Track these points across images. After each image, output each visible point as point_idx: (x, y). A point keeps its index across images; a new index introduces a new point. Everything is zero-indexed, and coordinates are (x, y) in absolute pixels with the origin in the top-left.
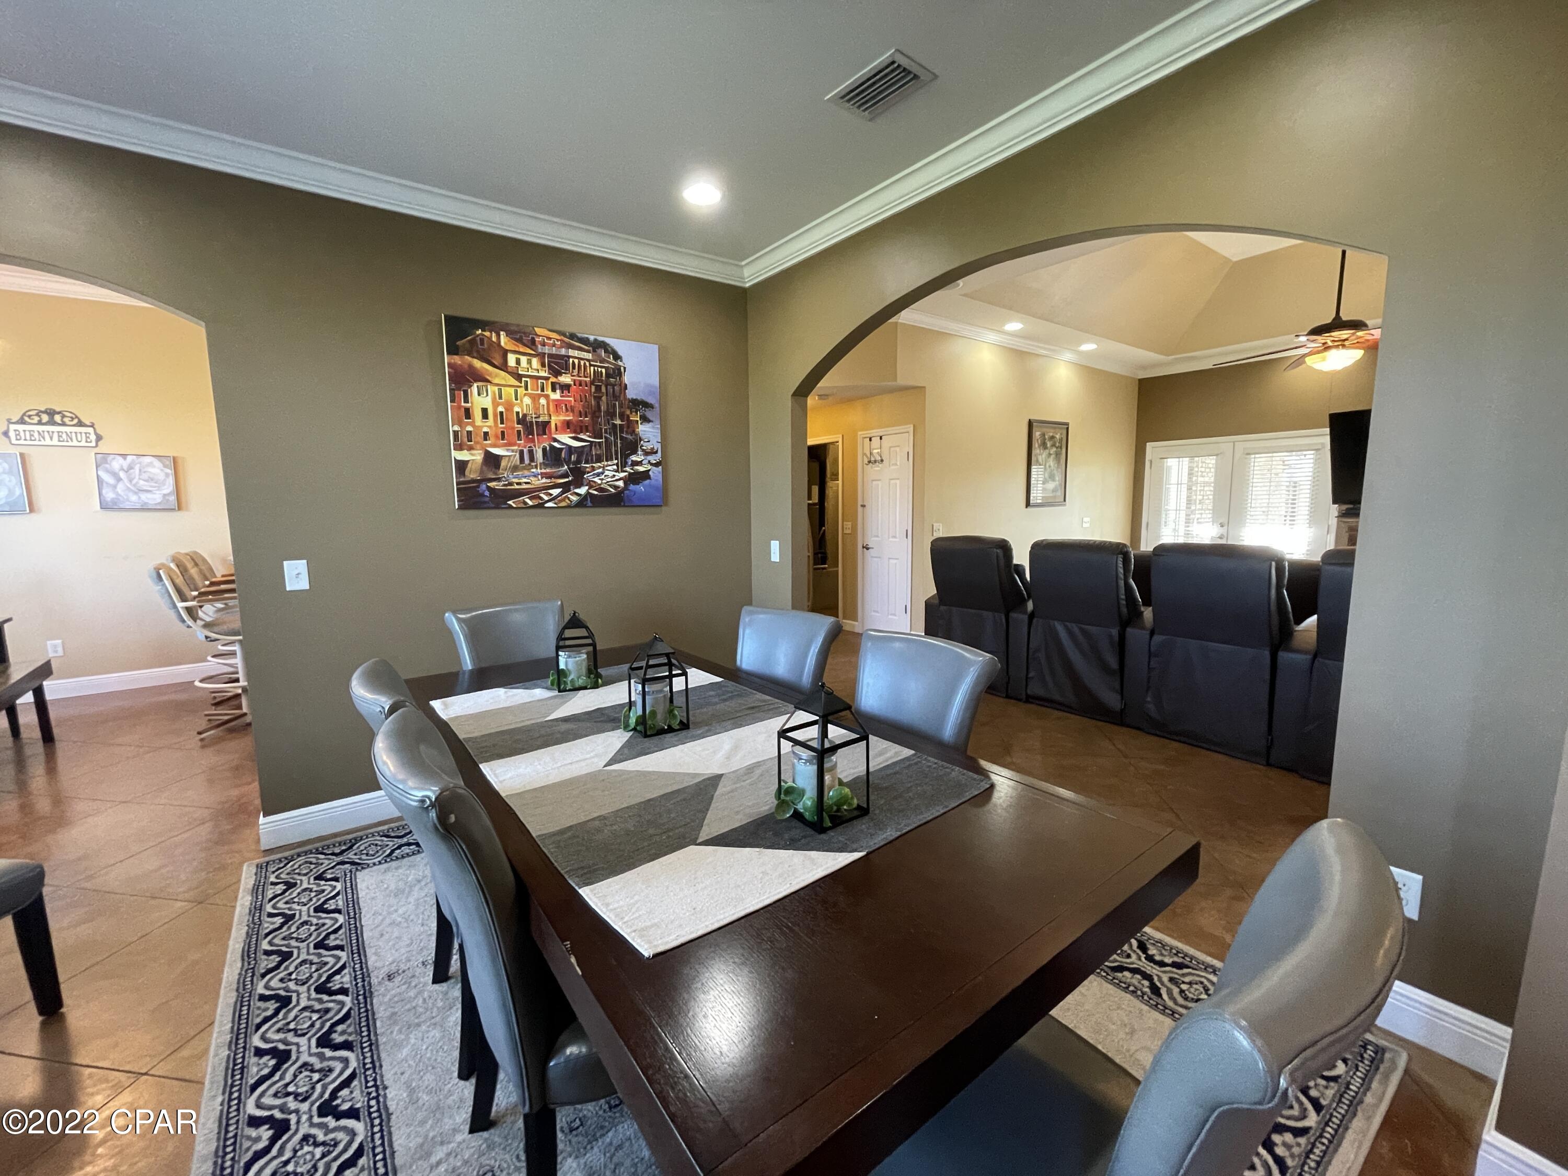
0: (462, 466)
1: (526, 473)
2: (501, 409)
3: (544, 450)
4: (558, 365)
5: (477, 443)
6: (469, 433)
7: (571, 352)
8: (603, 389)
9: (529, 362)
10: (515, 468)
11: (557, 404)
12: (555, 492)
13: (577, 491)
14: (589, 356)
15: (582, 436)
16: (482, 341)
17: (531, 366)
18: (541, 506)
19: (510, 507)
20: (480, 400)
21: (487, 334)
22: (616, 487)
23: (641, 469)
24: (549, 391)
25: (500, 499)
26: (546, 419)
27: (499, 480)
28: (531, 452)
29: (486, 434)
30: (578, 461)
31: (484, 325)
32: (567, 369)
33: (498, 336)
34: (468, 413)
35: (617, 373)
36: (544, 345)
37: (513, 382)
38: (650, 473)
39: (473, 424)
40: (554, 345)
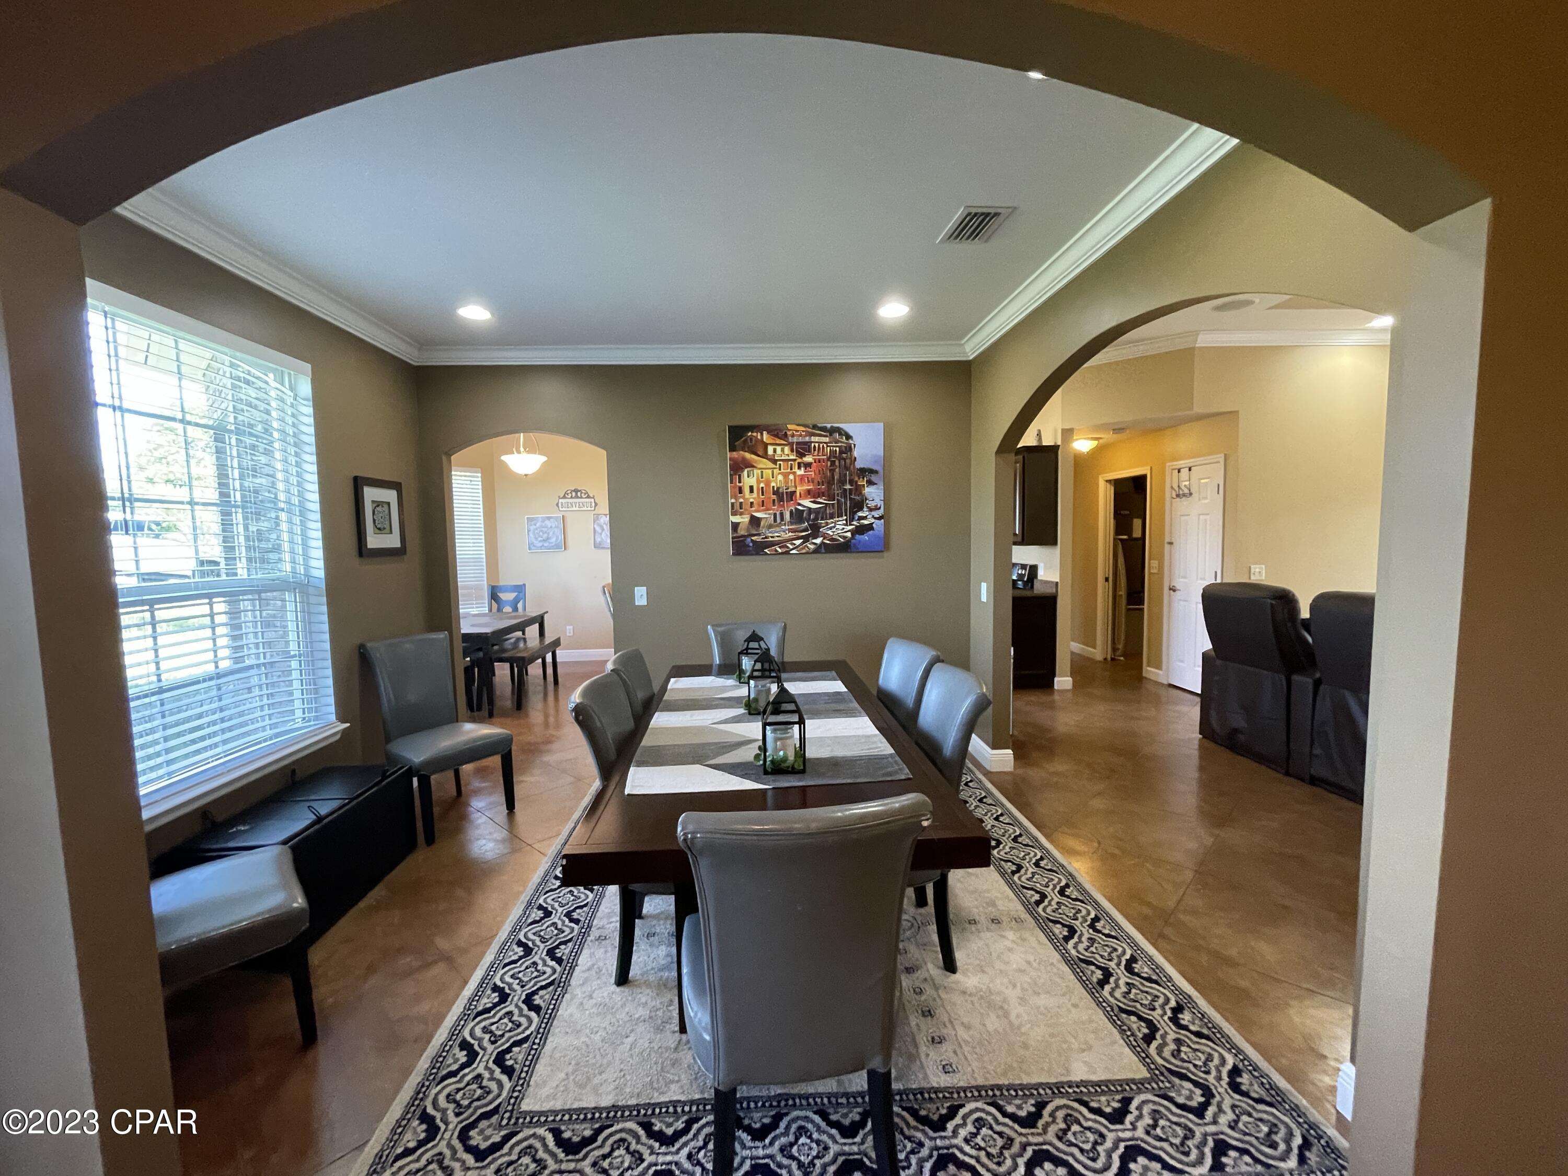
0: (735, 526)
1: (778, 529)
2: (762, 485)
3: (791, 512)
4: (802, 449)
5: (746, 510)
6: (741, 503)
7: (813, 439)
8: (837, 463)
9: (783, 450)
10: (770, 526)
11: (802, 478)
12: (798, 542)
13: (814, 541)
14: (827, 440)
15: (819, 500)
16: (751, 440)
17: (783, 452)
18: (787, 553)
19: (766, 554)
20: (749, 480)
21: (755, 434)
22: (844, 537)
23: (866, 522)
24: (796, 469)
25: (760, 548)
26: (793, 489)
27: (759, 535)
28: (782, 515)
29: (752, 503)
30: (816, 519)
31: (752, 428)
32: (809, 451)
33: (762, 434)
34: (741, 490)
35: (849, 449)
36: (793, 436)
37: (772, 465)
38: (874, 525)
39: (743, 497)
40: (801, 435)
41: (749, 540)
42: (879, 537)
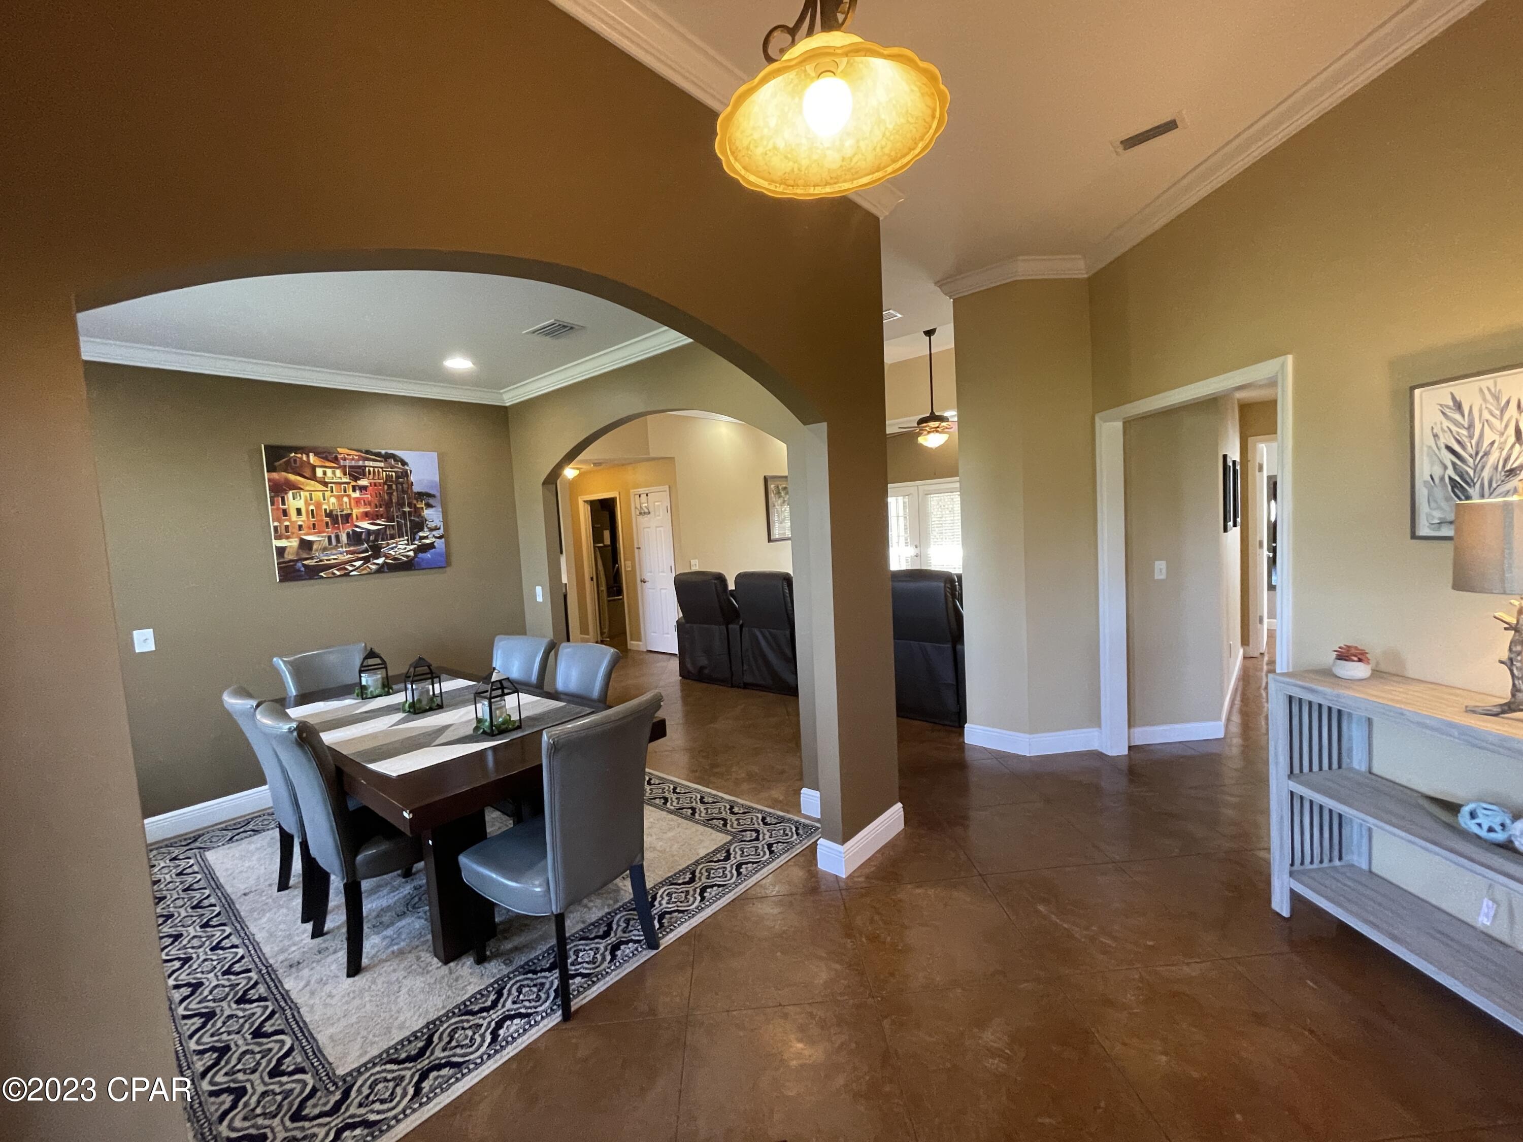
0: (281, 551)
1: (334, 552)
2: (312, 507)
3: (348, 534)
4: (356, 473)
5: (293, 533)
6: (287, 527)
7: (367, 463)
8: (394, 487)
9: (334, 473)
10: (325, 549)
11: (358, 501)
12: (358, 564)
13: (376, 561)
14: (382, 465)
15: (378, 522)
16: (295, 461)
17: (335, 475)
18: (347, 575)
19: (322, 577)
20: (294, 502)
21: (299, 456)
22: (407, 557)
23: (427, 541)
24: (350, 492)
25: (313, 573)
26: (349, 512)
27: (312, 558)
28: (337, 537)
29: (300, 527)
30: (376, 540)
31: (297, 449)
32: (364, 475)
33: (308, 457)
34: (285, 513)
35: (405, 474)
36: (345, 459)
37: (321, 487)
38: (435, 544)
39: (289, 520)
40: (353, 459)
41: (299, 564)
42: (440, 555)
